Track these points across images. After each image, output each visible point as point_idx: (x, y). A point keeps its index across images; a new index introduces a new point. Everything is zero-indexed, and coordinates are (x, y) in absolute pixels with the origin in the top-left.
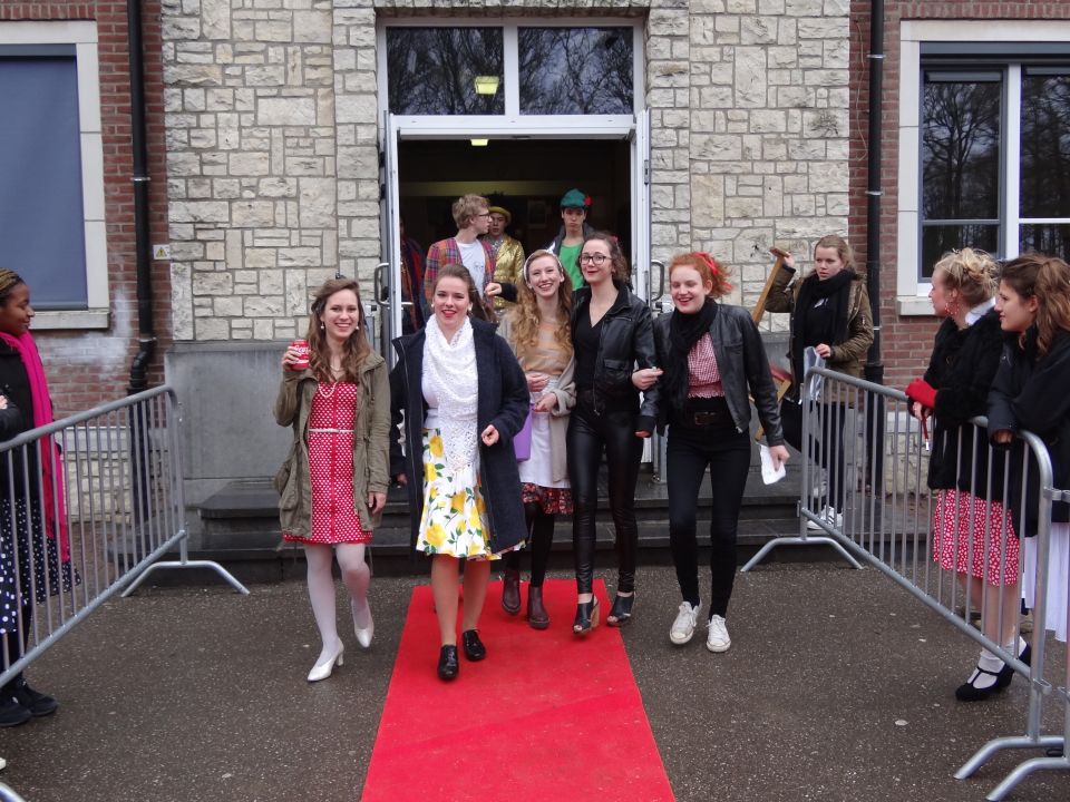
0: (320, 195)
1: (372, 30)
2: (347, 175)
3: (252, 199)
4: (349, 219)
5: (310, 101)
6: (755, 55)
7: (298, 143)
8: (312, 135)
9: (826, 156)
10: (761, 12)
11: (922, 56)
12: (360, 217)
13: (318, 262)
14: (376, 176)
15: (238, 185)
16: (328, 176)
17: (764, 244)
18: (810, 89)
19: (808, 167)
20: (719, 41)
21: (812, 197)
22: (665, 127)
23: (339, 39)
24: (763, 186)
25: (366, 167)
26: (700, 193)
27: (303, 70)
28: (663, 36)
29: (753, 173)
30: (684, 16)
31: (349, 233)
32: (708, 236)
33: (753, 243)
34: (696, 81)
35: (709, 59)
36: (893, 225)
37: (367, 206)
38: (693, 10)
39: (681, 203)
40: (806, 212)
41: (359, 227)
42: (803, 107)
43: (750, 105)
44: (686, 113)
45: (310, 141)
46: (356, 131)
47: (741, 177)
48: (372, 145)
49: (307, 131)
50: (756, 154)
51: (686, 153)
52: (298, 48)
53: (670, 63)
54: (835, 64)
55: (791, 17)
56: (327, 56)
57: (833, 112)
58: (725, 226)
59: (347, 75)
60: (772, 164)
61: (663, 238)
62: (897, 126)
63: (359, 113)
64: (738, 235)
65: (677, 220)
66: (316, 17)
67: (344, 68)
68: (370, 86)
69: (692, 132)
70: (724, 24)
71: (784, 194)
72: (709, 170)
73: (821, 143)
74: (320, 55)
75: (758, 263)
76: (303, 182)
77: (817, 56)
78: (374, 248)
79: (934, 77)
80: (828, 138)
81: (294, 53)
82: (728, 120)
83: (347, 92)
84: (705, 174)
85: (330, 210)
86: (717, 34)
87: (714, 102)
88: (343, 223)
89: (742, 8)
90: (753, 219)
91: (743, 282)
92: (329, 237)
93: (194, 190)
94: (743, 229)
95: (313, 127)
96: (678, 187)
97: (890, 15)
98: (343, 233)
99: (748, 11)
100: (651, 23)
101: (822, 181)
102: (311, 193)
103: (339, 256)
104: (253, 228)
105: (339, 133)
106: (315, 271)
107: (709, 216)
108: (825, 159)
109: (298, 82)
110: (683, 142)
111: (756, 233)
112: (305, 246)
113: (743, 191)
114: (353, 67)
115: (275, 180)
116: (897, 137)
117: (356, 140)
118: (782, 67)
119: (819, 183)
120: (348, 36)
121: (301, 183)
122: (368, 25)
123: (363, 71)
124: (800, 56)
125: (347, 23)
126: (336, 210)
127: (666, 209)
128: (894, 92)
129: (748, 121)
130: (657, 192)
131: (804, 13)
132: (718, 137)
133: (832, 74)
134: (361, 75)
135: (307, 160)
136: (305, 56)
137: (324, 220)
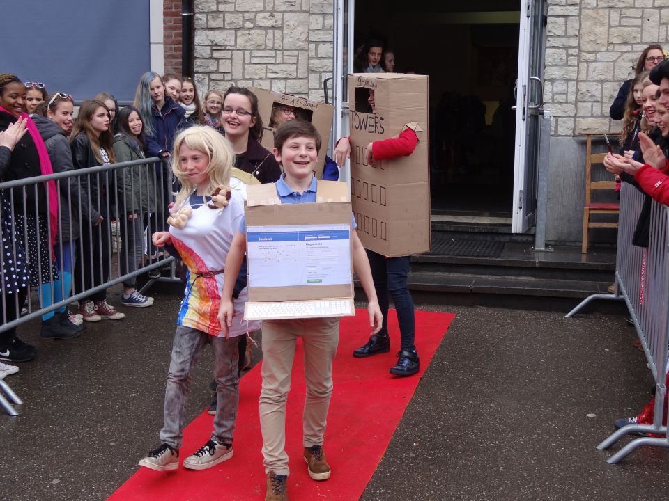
0: (298, 26)
2: (316, 11)
3: (251, 28)
4: (317, 43)
12: (324, 42)
13: (294, 75)
15: (241, 18)
16: (304, 12)
24: (642, 17)
26: (589, 23)
29: (633, 7)
31: (316, 54)
32: (594, 59)
33: (630, 64)
37: (329, 33)
39: (571, 32)
41: (325, 50)
47: (624, 11)
58: (608, 51)
61: (555, 60)
64: (619, 57)
65: (566, 45)
71: (661, 24)
72: (597, 5)
76: (286, 16)
84: (593, 8)
85: (304, 37)
88: (312, 46)
90: (632, 44)
92: (303, 57)
93: (212, 22)
94: (623, 53)
96: (570, 18)
98: (312, 54)
102: (291, 24)
103: (310, 71)
104: (250, 50)
106: (292, 81)
107: (595, 42)
111: (634, 56)
112: (286, 63)
113: (624, 22)
115: (267, 15)
126: (308, 37)
127: (559, 36)
130: (552, 23)
137: (300, 44)
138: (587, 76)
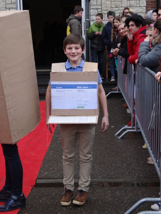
0: (2, 2)
12: (12, 8)
21: (135, 1)
37: (14, 5)
39: (99, 3)
40: (133, 5)
65: (97, 8)
85: (4, 6)
94: (116, 10)
107: (106, 7)
111: (119, 11)
126: (6, 6)
127: (95, 5)
137: (3, 9)
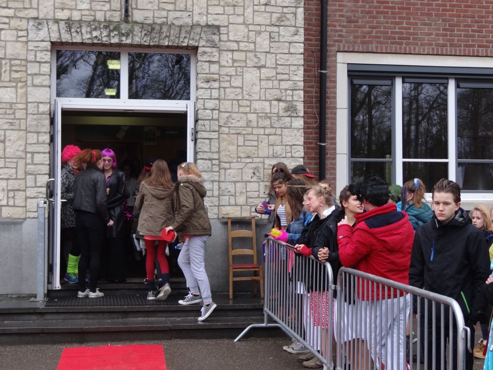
0: (17, 140)
1: (49, 53)
2: (32, 130)
4: (33, 153)
5: (14, 89)
6: (254, 72)
7: (6, 112)
8: (14, 108)
9: (291, 126)
10: (257, 50)
11: (348, 71)
12: (38, 153)
13: (14, 176)
14: (48, 131)
16: (22, 130)
17: (258, 172)
18: (283, 91)
19: (282, 131)
20: (235, 64)
21: (284, 147)
22: (206, 109)
23: (31, 57)
24: (257, 141)
25: (43, 126)
26: (224, 144)
27: (10, 73)
28: (205, 61)
29: (252, 134)
30: (217, 51)
31: (32, 161)
32: (228, 167)
33: (252, 171)
34: (223, 85)
35: (230, 74)
36: (334, 161)
37: (43, 147)
38: (221, 48)
39: (215, 149)
40: (280, 155)
41: (38, 158)
42: (279, 100)
43: (252, 99)
44: (217, 102)
45: (12, 111)
46: (38, 106)
47: (246, 136)
48: (47, 114)
49: (11, 106)
50: (254, 124)
51: (217, 122)
52: (8, 61)
53: (209, 75)
54: (296, 78)
55: (273, 53)
56: (24, 66)
57: (295, 103)
58: (237, 162)
59: (35, 77)
60: (263, 129)
61: (204, 167)
62: (335, 108)
63: (41, 97)
64: (245, 166)
65: (211, 157)
66: (19, 45)
67: (33, 73)
68: (47, 83)
69: (220, 112)
70: (237, 56)
71: (269, 145)
72: (229, 132)
73: (289, 119)
74: (20, 65)
75: (255, 182)
76: (8, 133)
77: (286, 74)
78: (46, 169)
79: (356, 82)
80: (292, 116)
81: (6, 64)
82: (240, 106)
83: (34, 86)
84: (227, 134)
85: (22, 148)
86: (234, 61)
87: (232, 96)
88: (29, 156)
89: (248, 48)
91: (247, 191)
92: (21, 164)
94: (247, 163)
95: (15, 103)
96: (212, 140)
97: (331, 49)
98: (29, 161)
99: (251, 50)
100: (199, 55)
101: (289, 139)
102: (12, 138)
103: (26, 173)
105: (29, 107)
106: (13, 181)
107: (229, 155)
108: (291, 127)
109: (8, 79)
110: (215, 116)
111: (253, 165)
112: (7, 168)
113: (247, 143)
114: (38, 72)
116: (335, 114)
117: (38, 111)
118: (268, 79)
119: (288, 140)
120: (36, 56)
121: (7, 133)
122: (47, 51)
123: (44, 75)
124: (277, 74)
125: (36, 49)
126: (25, 148)
127: (206, 152)
128: (334, 90)
129: (250, 106)
130: (201, 143)
131: (280, 52)
132: (234, 114)
133: (294, 83)
134: (42, 77)
135: (11, 121)
136: (11, 66)
137: (19, 153)
138: (225, 178)
